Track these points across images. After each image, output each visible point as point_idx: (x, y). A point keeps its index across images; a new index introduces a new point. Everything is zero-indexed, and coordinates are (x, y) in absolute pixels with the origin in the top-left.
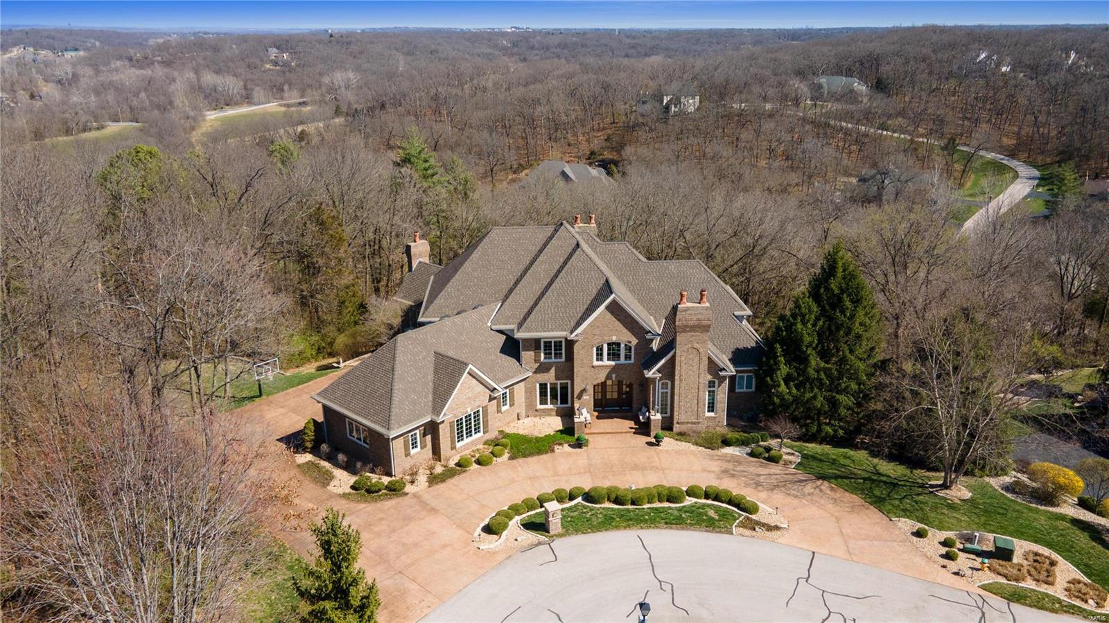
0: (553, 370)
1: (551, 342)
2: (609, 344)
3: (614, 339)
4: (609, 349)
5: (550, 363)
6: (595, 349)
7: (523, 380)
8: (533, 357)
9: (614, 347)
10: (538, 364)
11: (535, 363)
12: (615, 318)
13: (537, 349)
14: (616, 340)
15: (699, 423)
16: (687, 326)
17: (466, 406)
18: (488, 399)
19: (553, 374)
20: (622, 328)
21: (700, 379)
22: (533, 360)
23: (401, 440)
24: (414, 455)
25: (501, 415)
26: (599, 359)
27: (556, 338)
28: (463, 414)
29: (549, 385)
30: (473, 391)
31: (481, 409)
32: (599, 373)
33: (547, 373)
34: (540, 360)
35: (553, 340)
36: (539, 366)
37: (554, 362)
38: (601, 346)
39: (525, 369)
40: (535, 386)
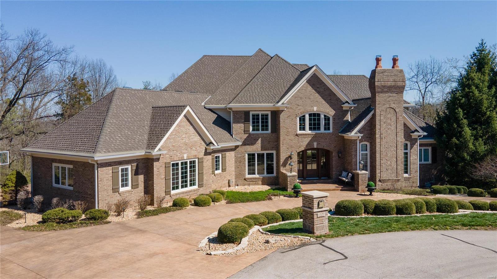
0: (259, 141)
1: (258, 115)
2: (310, 115)
3: (315, 109)
4: (310, 120)
5: (258, 134)
6: (298, 119)
7: (234, 148)
8: (243, 128)
9: (315, 117)
10: (247, 135)
11: (245, 133)
12: (315, 90)
13: (247, 120)
14: (316, 111)
15: (398, 180)
16: (385, 86)
17: (183, 152)
18: (204, 151)
19: (260, 145)
20: (322, 100)
21: (397, 138)
22: (243, 131)
23: (109, 170)
24: (123, 192)
25: (214, 177)
26: (302, 128)
27: (263, 111)
28: (179, 159)
29: (256, 155)
30: (190, 138)
31: (197, 160)
32: (302, 141)
33: (255, 143)
34: (250, 131)
35: (260, 113)
36: (248, 137)
37: (261, 134)
38: (304, 116)
39: (235, 139)
40: (244, 156)
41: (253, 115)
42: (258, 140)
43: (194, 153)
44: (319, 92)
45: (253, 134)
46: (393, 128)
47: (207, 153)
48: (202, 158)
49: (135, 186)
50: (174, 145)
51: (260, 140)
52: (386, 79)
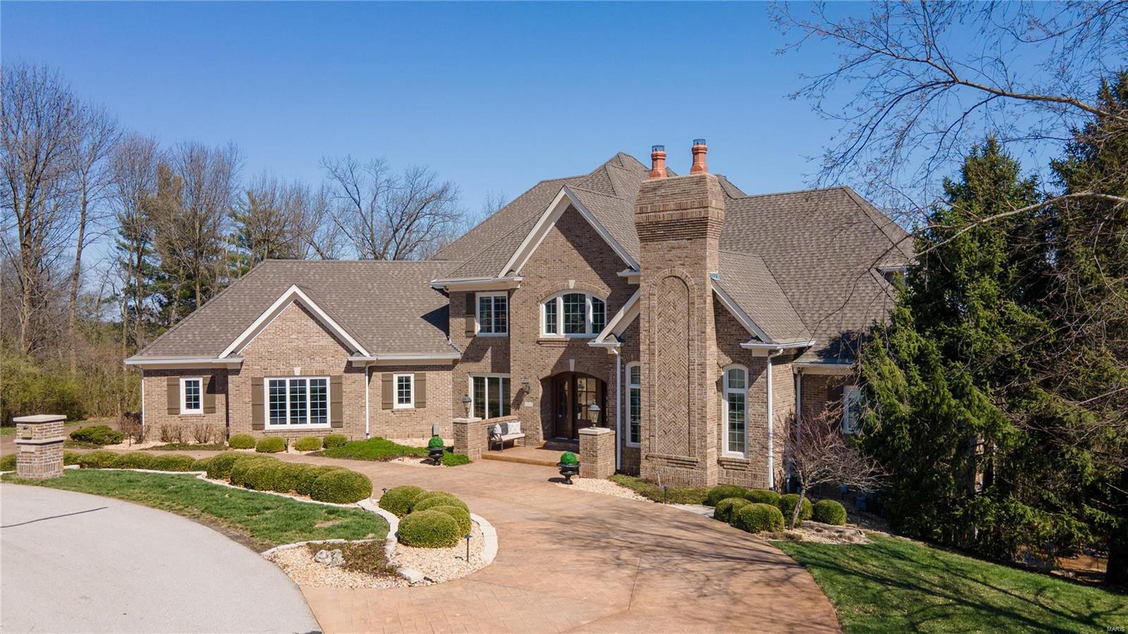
1: (489, 300)
2: (567, 298)
3: (574, 285)
5: (488, 339)
6: (543, 307)
7: (451, 363)
8: (464, 327)
9: (575, 302)
10: (470, 340)
11: (467, 337)
12: (572, 242)
13: (470, 312)
14: (574, 289)
15: (692, 464)
16: (658, 223)
17: (292, 363)
18: (344, 365)
19: (490, 361)
20: (585, 263)
21: (691, 354)
22: (464, 331)
23: (163, 381)
24: (186, 416)
25: (392, 414)
26: (552, 328)
27: (496, 291)
28: (282, 374)
29: (486, 381)
30: (309, 340)
31: (328, 380)
32: (548, 355)
33: (482, 357)
34: (473, 332)
35: (492, 295)
36: (471, 343)
37: (492, 338)
38: (554, 301)
39: (453, 346)
40: (466, 382)
41: (482, 300)
42: (487, 350)
43: (318, 365)
44: (578, 247)
45: (480, 339)
46: (680, 327)
47: (350, 368)
48: (340, 377)
49: (210, 409)
50: (272, 350)
51: (489, 353)
52: (659, 204)
